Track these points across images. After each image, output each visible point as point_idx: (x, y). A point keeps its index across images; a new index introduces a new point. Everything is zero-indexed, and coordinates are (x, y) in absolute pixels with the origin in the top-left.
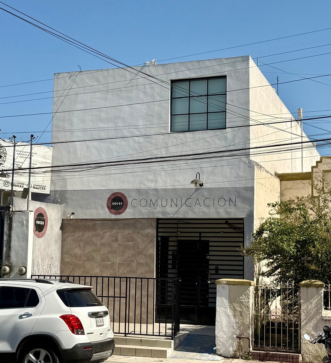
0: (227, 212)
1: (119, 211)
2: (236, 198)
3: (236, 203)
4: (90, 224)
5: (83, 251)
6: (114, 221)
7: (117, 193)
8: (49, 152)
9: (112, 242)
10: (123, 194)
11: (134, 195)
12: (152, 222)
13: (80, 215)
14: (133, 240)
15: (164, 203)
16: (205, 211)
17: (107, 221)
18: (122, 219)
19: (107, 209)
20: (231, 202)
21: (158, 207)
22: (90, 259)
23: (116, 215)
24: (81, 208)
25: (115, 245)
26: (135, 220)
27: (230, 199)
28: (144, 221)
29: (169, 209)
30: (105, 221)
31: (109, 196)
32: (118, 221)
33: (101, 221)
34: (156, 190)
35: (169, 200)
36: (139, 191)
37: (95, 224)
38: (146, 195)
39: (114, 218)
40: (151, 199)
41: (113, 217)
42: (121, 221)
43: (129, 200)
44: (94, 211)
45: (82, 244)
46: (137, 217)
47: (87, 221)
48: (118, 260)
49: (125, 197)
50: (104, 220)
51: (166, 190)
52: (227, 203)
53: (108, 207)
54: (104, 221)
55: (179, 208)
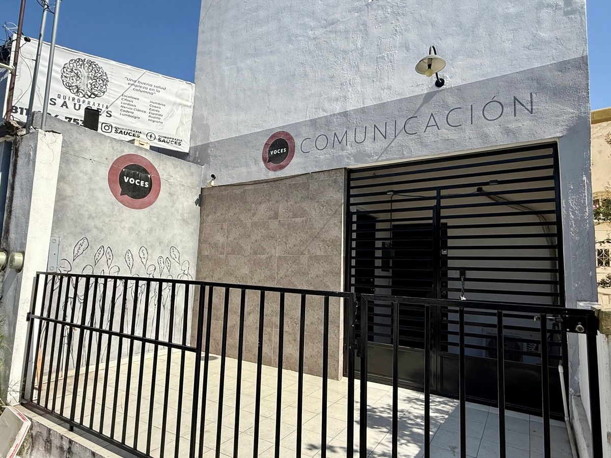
0: (508, 132)
1: (281, 163)
2: (531, 94)
3: (532, 105)
4: (238, 191)
5: (227, 237)
6: (272, 183)
7: (279, 133)
8: (189, 90)
9: (269, 219)
10: (287, 134)
11: (306, 131)
12: (337, 176)
13: (224, 179)
14: (304, 213)
15: (361, 136)
16: (451, 137)
17: (262, 184)
18: (286, 178)
19: (262, 164)
20: (518, 106)
21: (349, 146)
22: (236, 250)
23: (275, 171)
24: (227, 167)
25: (274, 225)
26: (308, 176)
27: (515, 99)
28: (322, 176)
29: (370, 146)
30: (259, 184)
31: (265, 142)
32: (278, 182)
33: (253, 185)
34: (345, 114)
35: (371, 129)
36: (313, 123)
37: (245, 191)
38: (327, 128)
39: (273, 177)
40: (335, 134)
41: (272, 175)
42: (284, 181)
43: (298, 142)
44: (244, 170)
45: (225, 227)
46: (310, 170)
47: (234, 187)
48: (278, 252)
49: (291, 138)
50: (258, 182)
51: (363, 111)
52: (508, 110)
53: (264, 160)
54: (256, 185)
55: (391, 140)
